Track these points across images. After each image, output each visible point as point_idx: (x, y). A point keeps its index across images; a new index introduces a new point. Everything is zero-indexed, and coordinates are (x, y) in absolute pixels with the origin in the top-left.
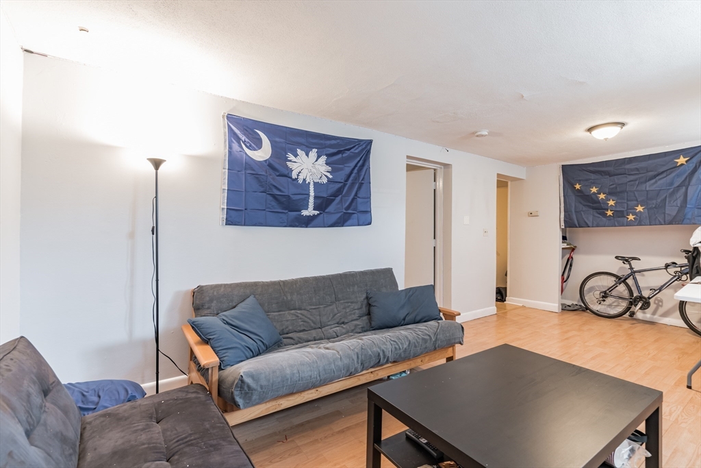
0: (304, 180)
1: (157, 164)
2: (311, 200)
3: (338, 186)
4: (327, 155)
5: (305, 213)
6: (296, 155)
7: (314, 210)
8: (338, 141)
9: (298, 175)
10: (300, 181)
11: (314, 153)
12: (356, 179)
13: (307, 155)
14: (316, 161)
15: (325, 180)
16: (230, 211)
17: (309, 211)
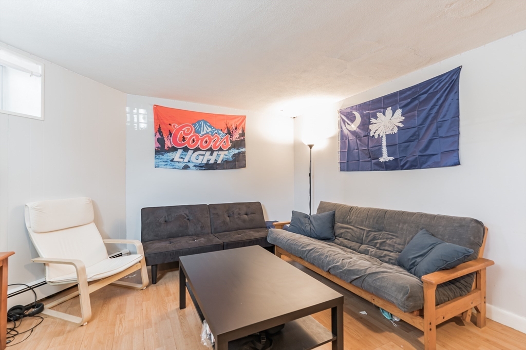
0: (379, 135)
1: (311, 146)
2: (385, 150)
3: (412, 131)
4: (400, 108)
5: (381, 160)
6: (376, 118)
7: (388, 156)
8: (413, 90)
9: (375, 133)
10: (376, 137)
11: (389, 111)
12: (435, 118)
13: (384, 114)
14: (393, 116)
15: (396, 130)
16: (342, 164)
17: (385, 158)
